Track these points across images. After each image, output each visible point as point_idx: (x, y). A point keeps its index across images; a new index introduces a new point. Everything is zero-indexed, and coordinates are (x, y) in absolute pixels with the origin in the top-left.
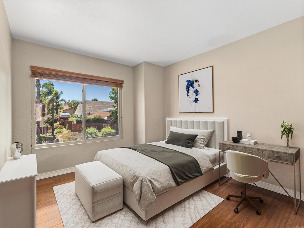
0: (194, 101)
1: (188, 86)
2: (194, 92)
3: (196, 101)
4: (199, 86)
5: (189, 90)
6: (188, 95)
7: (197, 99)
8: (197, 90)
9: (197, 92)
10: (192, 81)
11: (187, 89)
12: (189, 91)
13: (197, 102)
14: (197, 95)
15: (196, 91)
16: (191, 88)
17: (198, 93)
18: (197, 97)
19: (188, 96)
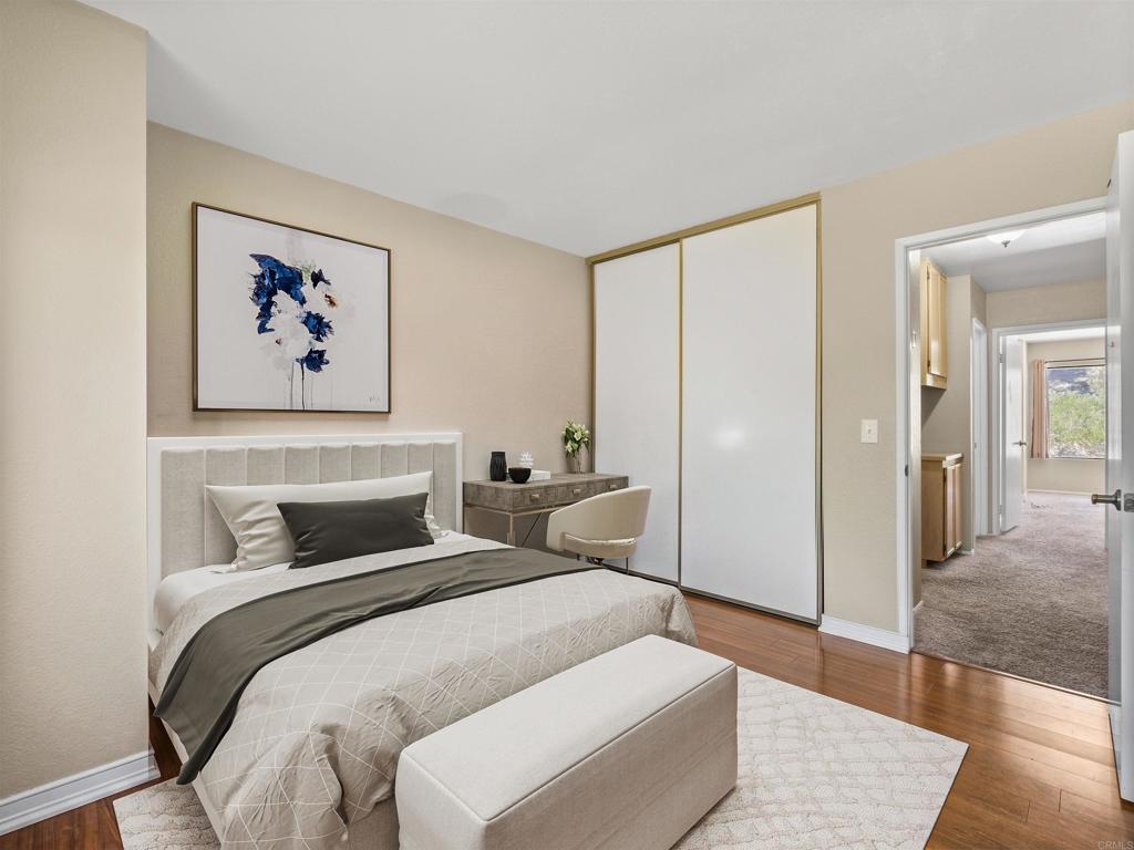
0: (302, 361)
1: (266, 282)
2: (305, 323)
3: (315, 360)
4: (332, 303)
5: (270, 304)
6: (268, 326)
7: (321, 353)
8: (319, 319)
9: (317, 325)
10: (289, 268)
11: (256, 294)
12: (273, 309)
13: (321, 369)
14: (318, 339)
15: (313, 322)
16: (281, 298)
17: (327, 330)
18: (318, 346)
19: (262, 329)
